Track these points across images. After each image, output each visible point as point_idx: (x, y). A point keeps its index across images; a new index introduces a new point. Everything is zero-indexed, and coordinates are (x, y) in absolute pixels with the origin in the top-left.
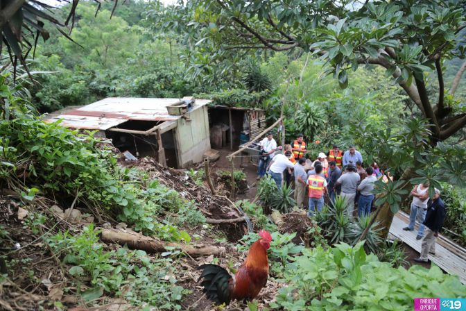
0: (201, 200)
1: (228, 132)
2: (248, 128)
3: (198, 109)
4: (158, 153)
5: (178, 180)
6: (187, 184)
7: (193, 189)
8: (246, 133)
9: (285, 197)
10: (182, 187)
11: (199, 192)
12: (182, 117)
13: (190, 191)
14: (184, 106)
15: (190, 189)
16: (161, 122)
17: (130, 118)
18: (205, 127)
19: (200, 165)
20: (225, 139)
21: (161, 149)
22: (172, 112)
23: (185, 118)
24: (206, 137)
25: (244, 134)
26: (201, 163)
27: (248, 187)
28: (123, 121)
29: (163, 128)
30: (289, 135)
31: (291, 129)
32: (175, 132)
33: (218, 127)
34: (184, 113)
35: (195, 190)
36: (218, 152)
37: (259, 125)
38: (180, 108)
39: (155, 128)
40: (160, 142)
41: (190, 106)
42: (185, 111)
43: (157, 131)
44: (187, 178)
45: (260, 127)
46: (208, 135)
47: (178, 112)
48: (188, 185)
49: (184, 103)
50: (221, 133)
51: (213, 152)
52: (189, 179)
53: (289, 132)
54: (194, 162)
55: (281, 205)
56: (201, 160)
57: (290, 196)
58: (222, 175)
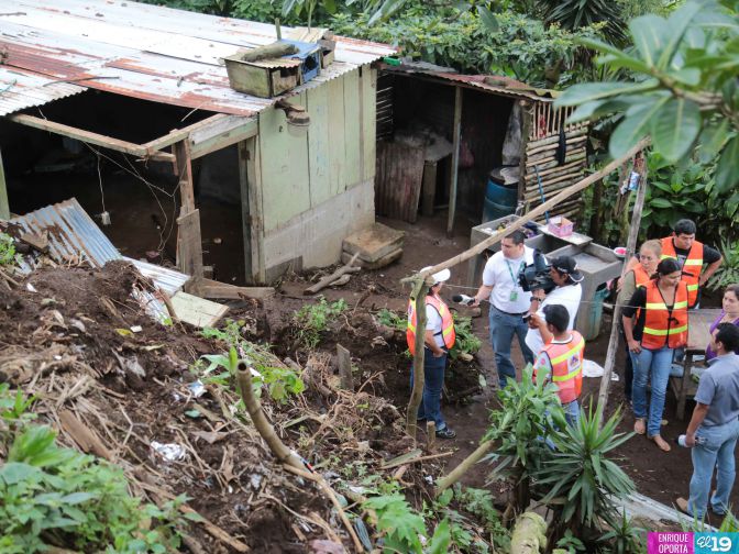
0: (232, 482)
1: (444, 164)
2: (519, 162)
3: (343, 77)
4: (176, 226)
5: (167, 398)
6: (194, 414)
7: (212, 437)
8: (509, 181)
9: (588, 458)
10: (172, 426)
11: (229, 451)
12: (278, 106)
13: (200, 445)
14: (288, 63)
15: (199, 434)
16: (202, 115)
17: (94, 84)
18: (362, 143)
19: (324, 280)
20: (431, 190)
21: (189, 211)
22: (245, 81)
23: (288, 110)
24: (362, 181)
25: (501, 182)
26: (331, 269)
27: (483, 383)
28: (67, 90)
29: (202, 138)
30: (664, 204)
31: (678, 183)
32: (246, 155)
33: (411, 142)
34: (286, 92)
35: (216, 443)
36: (398, 234)
37: (560, 155)
38: (271, 71)
39: (175, 135)
40: (187, 186)
41: (310, 63)
42: (290, 82)
43: (179, 146)
44: (199, 390)
45: (561, 162)
46: (370, 171)
47: (265, 88)
48: (198, 420)
49: (290, 51)
50: (420, 167)
51: (379, 236)
52: (207, 395)
53: (666, 195)
54: (307, 265)
55: (570, 483)
56: (334, 260)
57: (608, 455)
58: (390, 331)
